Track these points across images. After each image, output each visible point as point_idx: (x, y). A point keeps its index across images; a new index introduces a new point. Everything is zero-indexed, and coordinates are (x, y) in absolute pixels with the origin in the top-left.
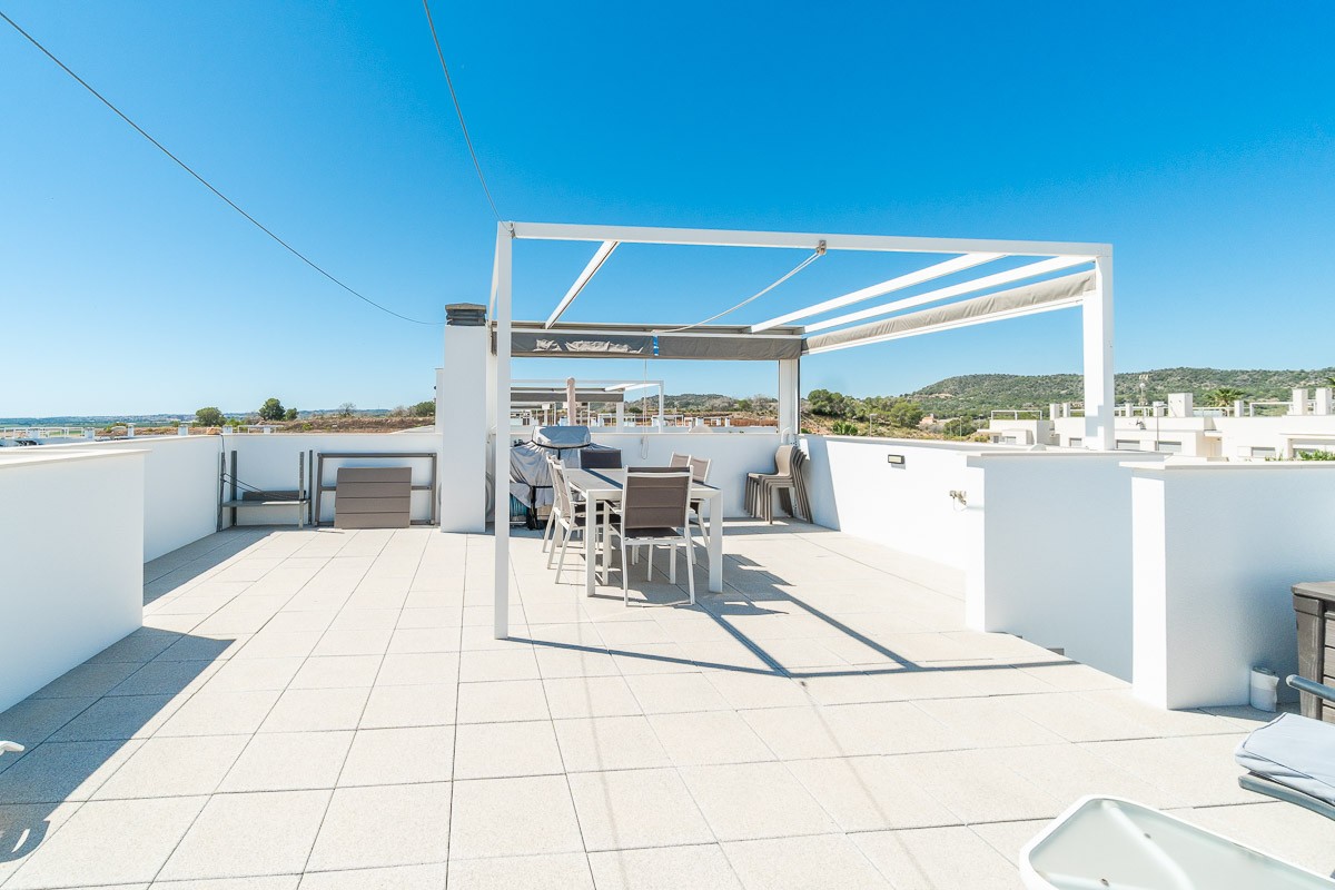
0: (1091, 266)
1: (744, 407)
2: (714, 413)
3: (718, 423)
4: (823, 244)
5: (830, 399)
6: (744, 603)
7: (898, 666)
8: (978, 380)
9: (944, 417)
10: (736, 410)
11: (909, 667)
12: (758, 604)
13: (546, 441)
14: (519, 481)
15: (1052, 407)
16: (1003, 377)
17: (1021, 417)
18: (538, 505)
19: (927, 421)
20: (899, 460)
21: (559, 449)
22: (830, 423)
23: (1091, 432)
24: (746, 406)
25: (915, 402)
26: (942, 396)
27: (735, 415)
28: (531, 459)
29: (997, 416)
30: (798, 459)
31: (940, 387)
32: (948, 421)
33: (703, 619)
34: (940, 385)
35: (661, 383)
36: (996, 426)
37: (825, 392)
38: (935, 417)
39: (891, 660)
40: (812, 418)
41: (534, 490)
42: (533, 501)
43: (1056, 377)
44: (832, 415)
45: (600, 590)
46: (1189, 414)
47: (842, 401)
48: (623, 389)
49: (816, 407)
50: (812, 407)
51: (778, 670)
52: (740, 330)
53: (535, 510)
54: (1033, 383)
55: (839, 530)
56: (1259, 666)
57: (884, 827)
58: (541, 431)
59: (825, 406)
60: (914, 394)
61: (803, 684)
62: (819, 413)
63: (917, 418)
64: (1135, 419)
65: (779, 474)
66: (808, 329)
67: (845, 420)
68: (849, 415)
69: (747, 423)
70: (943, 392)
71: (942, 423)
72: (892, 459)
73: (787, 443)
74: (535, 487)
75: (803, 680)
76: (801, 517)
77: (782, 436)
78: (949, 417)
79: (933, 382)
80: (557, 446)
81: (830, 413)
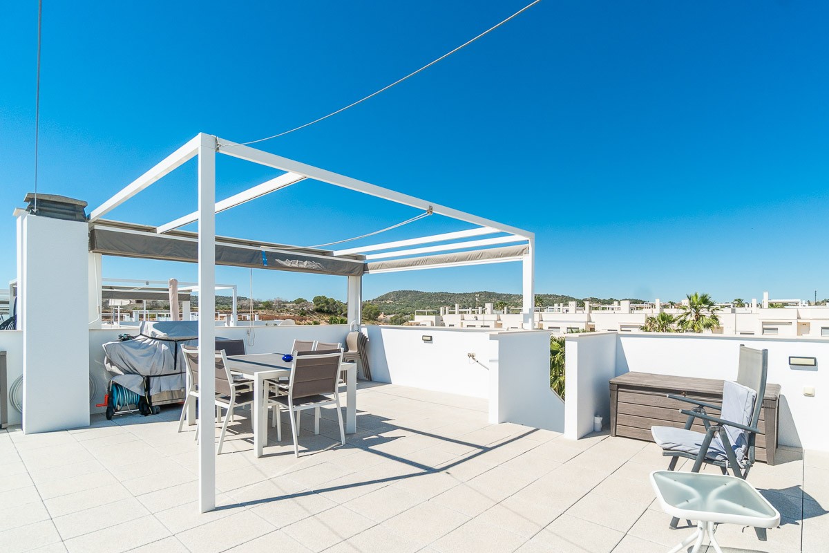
0: (527, 242)
1: (267, 306)
2: (243, 310)
3: (248, 317)
4: (431, 208)
5: (327, 302)
6: (374, 437)
7: (480, 450)
8: (405, 293)
9: (389, 314)
10: (260, 308)
11: (485, 450)
12: (384, 435)
13: (160, 334)
14: (127, 372)
15: (442, 309)
16: (417, 292)
17: (429, 314)
18: (153, 392)
19: (381, 316)
20: (429, 338)
21: (176, 341)
22: (327, 318)
23: (526, 320)
24: (268, 306)
25: (376, 305)
26: (388, 302)
27: (260, 312)
28: (145, 352)
29: (419, 314)
30: (363, 341)
31: (387, 296)
32: (392, 316)
33: (357, 453)
34: (387, 295)
35: (235, 287)
36: (418, 319)
37: (324, 297)
38: (385, 314)
39: (475, 448)
40: (316, 315)
41: (147, 380)
42: (148, 389)
43: (439, 293)
44: (329, 313)
45: (266, 451)
46: (492, 313)
47: (335, 303)
48: (189, 291)
49: (318, 307)
50: (315, 307)
51: (430, 470)
52: (324, 253)
53: (150, 398)
54: (430, 296)
55: (389, 383)
56: (596, 415)
57: (539, 529)
58: (155, 326)
59: (324, 307)
60: (374, 300)
61: (448, 473)
62: (320, 311)
63: (378, 314)
64: (474, 315)
65: (350, 351)
66: (368, 257)
67: (336, 316)
68: (339, 312)
69: (269, 318)
70: (388, 299)
71: (389, 317)
72: (425, 338)
73: (353, 331)
74: (148, 377)
75: (445, 471)
76: (365, 378)
77: (354, 326)
78: (392, 314)
79: (383, 293)
80: (174, 338)
81: (327, 311)
